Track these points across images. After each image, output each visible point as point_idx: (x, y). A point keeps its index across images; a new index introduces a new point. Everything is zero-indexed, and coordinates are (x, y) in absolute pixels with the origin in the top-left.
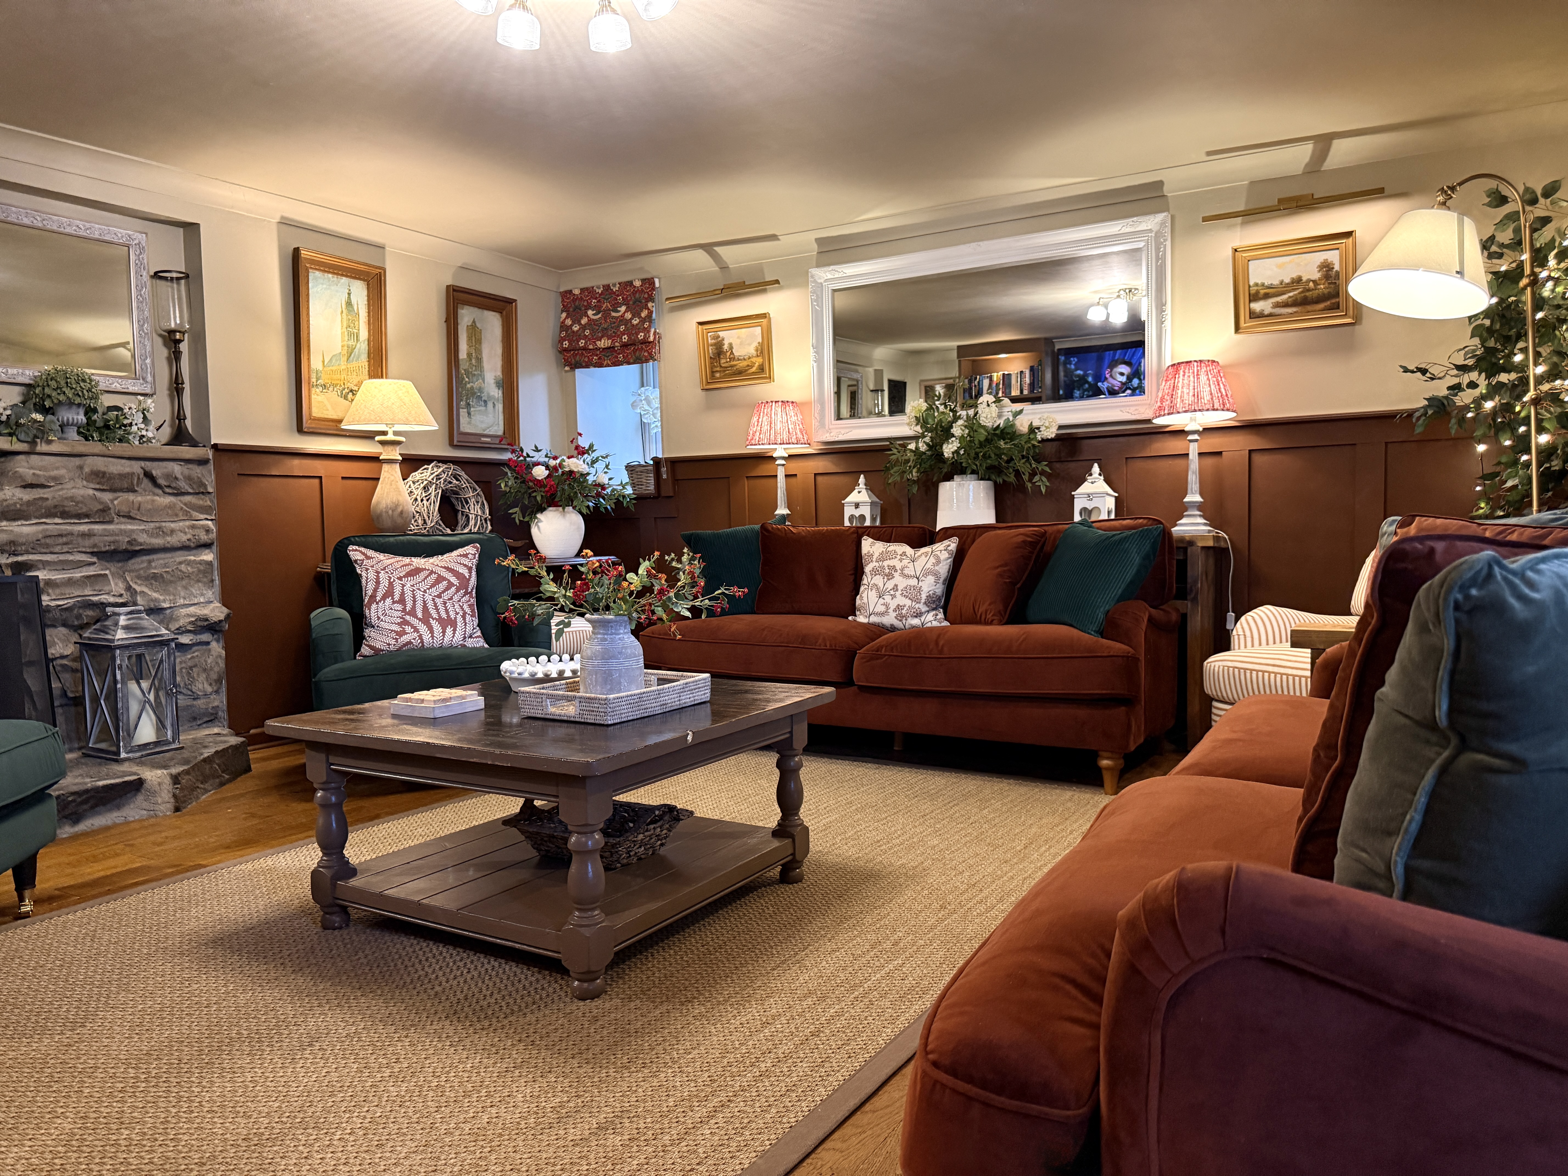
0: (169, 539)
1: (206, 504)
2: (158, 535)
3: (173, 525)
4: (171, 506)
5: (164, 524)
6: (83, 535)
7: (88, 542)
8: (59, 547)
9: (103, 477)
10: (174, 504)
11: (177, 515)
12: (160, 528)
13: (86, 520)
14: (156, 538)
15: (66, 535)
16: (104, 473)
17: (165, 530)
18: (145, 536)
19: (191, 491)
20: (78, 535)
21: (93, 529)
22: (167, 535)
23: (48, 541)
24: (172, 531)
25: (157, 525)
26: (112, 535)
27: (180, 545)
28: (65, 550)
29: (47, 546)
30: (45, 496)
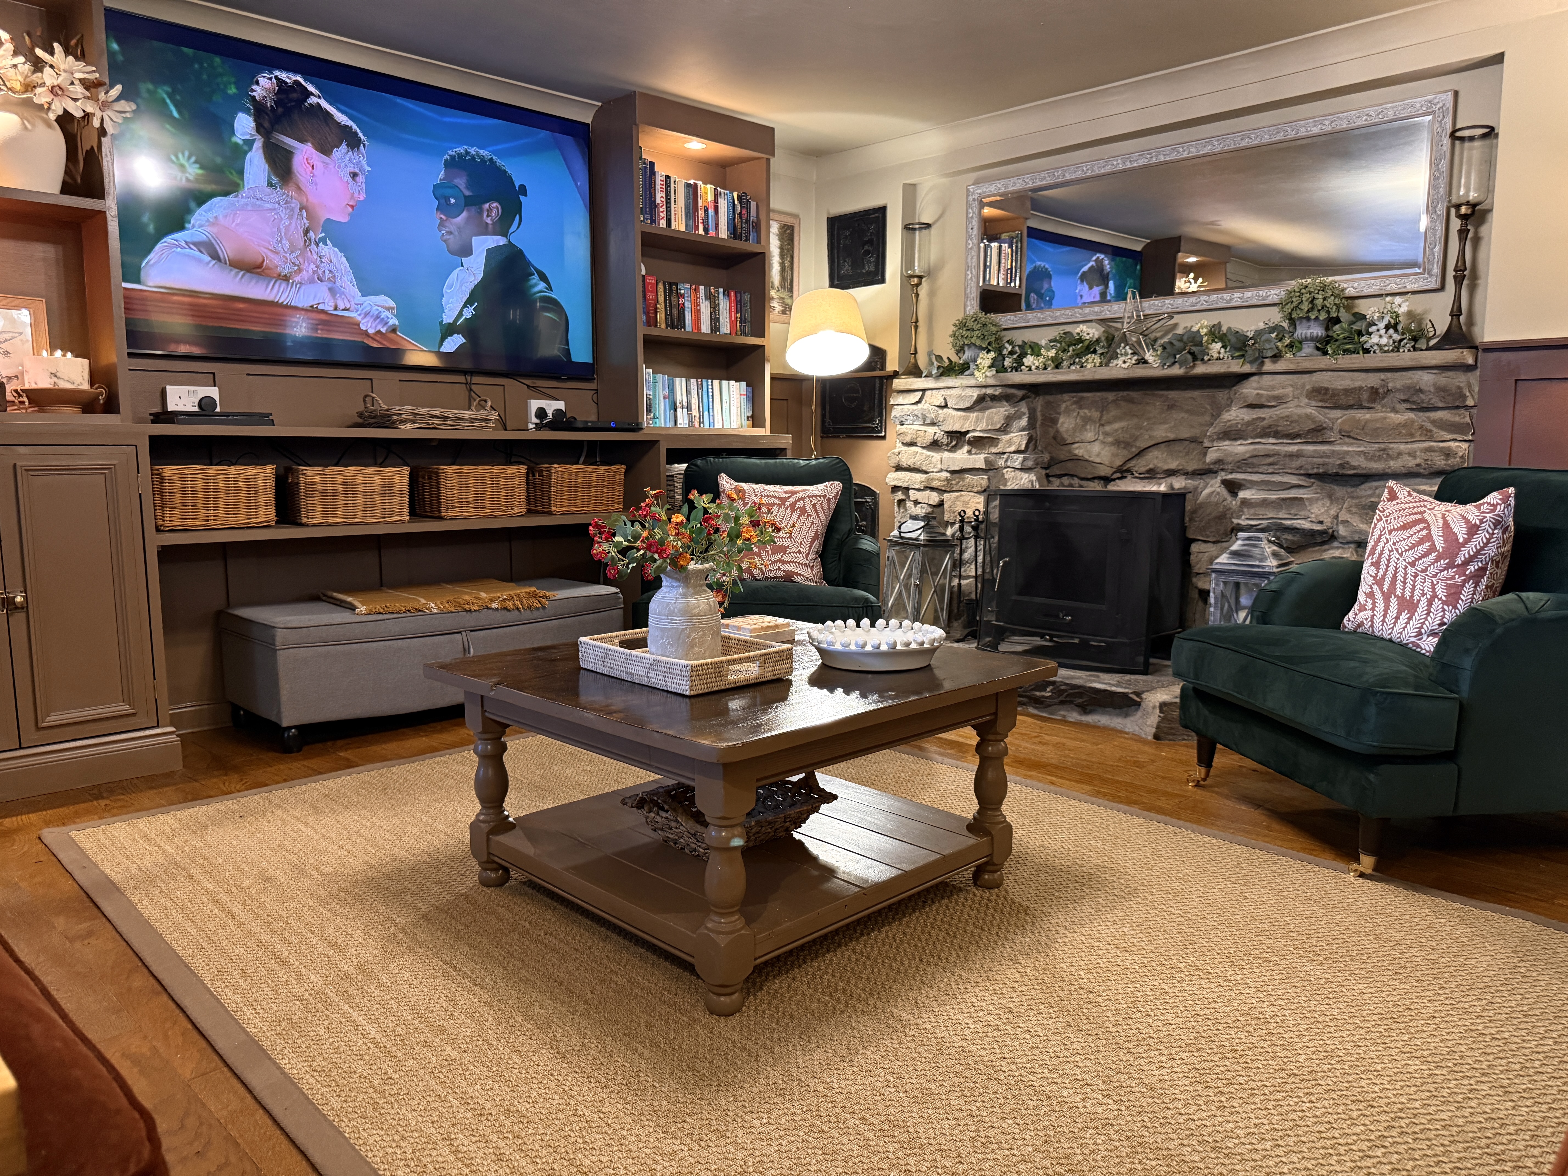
0: (1392, 463)
1: (1462, 421)
2: (1380, 458)
3: (1402, 447)
4: (1405, 425)
5: (1392, 445)
6: (1291, 456)
7: (1296, 463)
8: (1266, 467)
9: (1326, 394)
10: (1413, 422)
11: (1412, 435)
12: (1384, 450)
13: (1299, 441)
14: (1375, 461)
15: (1273, 455)
16: (1327, 389)
17: (1390, 452)
18: (1362, 459)
19: (1440, 405)
20: (1285, 456)
21: (1302, 450)
22: (1392, 459)
23: (1254, 460)
24: (1400, 454)
25: (1383, 446)
26: (1322, 457)
27: (1404, 471)
28: (1270, 471)
29: (1253, 465)
30: (1263, 416)
